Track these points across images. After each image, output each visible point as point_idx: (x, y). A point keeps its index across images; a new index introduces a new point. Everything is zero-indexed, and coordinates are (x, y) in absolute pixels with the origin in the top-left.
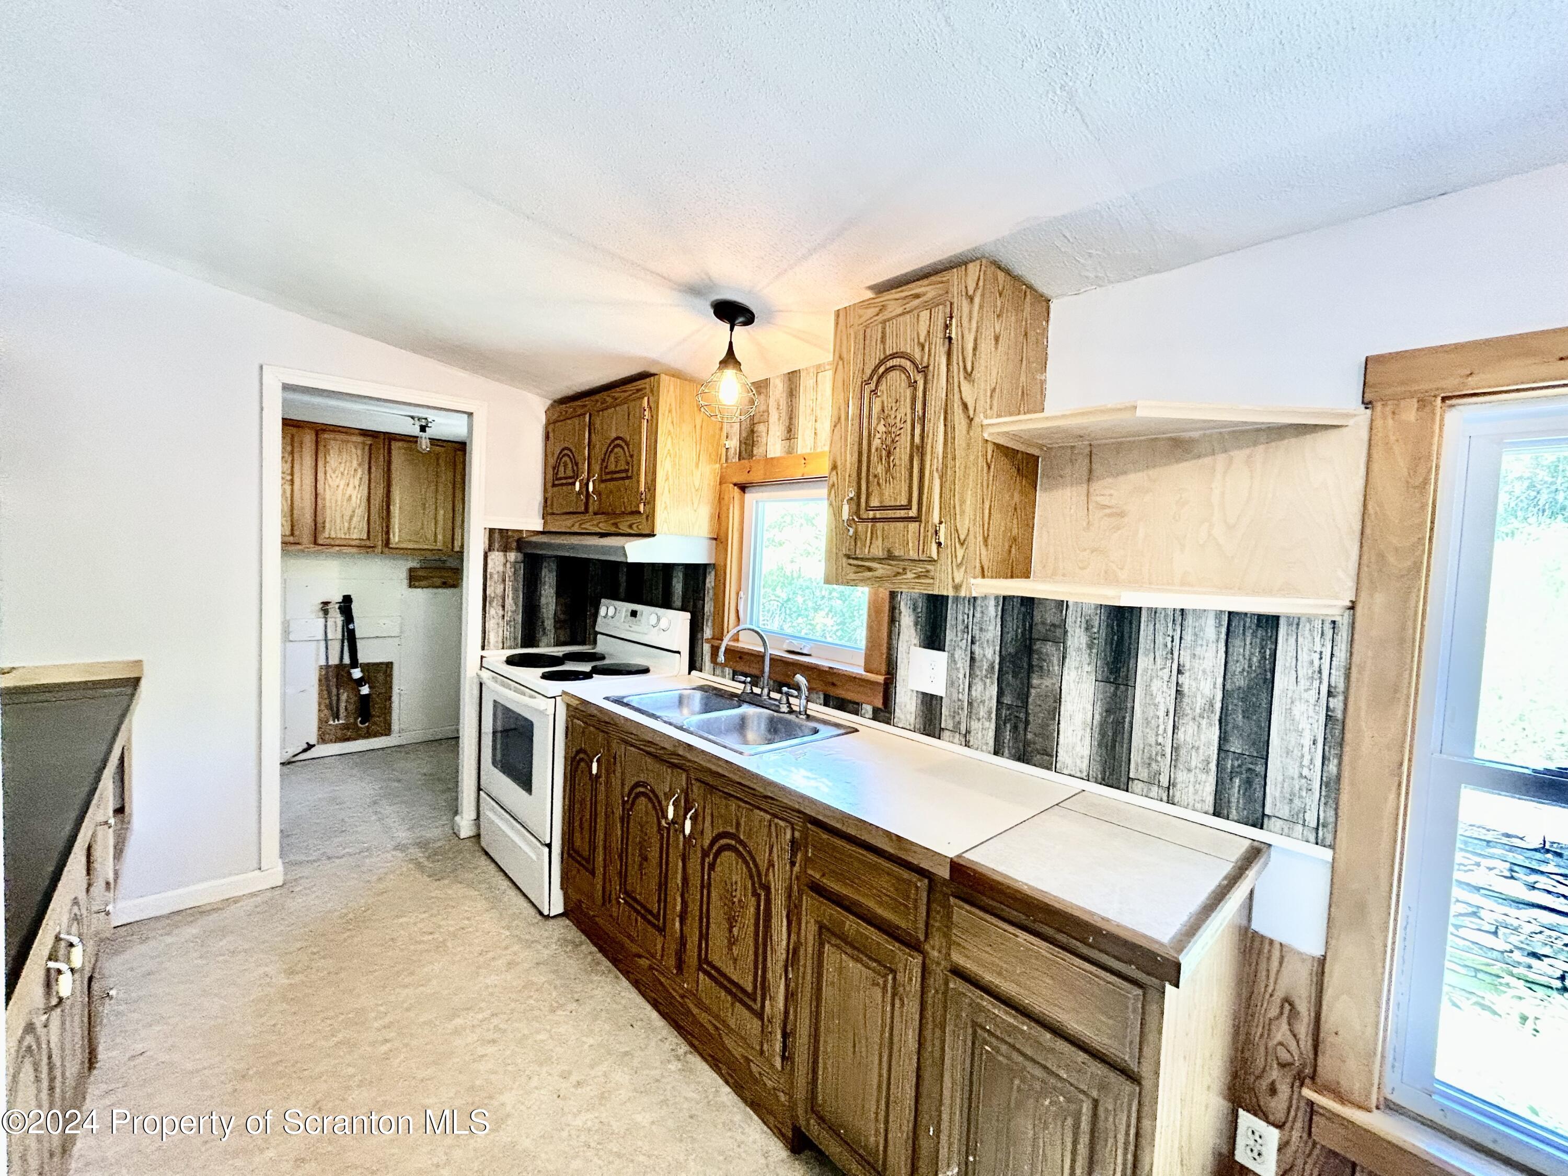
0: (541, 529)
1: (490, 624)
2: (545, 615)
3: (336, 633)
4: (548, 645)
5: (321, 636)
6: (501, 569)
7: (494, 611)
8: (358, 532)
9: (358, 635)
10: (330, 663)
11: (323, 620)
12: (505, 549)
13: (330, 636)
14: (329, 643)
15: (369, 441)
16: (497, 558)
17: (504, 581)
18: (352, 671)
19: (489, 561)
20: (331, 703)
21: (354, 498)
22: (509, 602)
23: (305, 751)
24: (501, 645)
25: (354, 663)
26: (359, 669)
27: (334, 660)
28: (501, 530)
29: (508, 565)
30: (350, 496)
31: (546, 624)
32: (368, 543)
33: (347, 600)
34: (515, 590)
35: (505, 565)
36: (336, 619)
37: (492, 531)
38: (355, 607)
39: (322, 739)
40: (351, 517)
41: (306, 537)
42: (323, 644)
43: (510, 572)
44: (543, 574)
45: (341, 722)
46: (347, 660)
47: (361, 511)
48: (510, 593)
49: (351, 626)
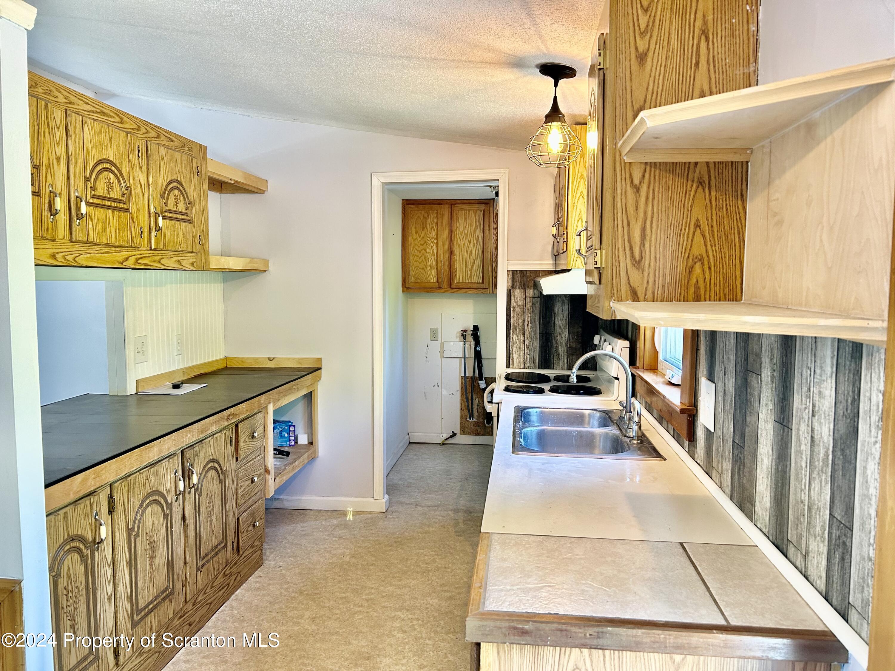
0: (551, 268)
1: (514, 348)
2: (559, 342)
3: (470, 354)
4: (561, 369)
5: (461, 355)
6: (521, 303)
7: (516, 337)
8: (476, 279)
9: (483, 355)
10: (467, 375)
11: (462, 343)
12: (524, 287)
13: (467, 356)
14: (466, 359)
15: (482, 207)
16: (517, 294)
17: (524, 313)
18: (480, 382)
19: (512, 297)
20: (468, 406)
21: (474, 252)
22: (528, 330)
23: (451, 437)
24: (522, 366)
25: (481, 377)
26: (484, 381)
27: (469, 374)
28: (521, 272)
29: (527, 300)
30: (472, 251)
31: (560, 349)
32: (482, 286)
33: (476, 328)
34: (533, 320)
35: (524, 299)
36: (471, 341)
37: (514, 273)
38: (481, 334)
39: (463, 431)
40: (472, 268)
41: (444, 284)
42: (463, 360)
43: (528, 305)
44: (557, 308)
45: (474, 420)
46: (477, 375)
47: (478, 262)
48: (528, 322)
49: (478, 349)
